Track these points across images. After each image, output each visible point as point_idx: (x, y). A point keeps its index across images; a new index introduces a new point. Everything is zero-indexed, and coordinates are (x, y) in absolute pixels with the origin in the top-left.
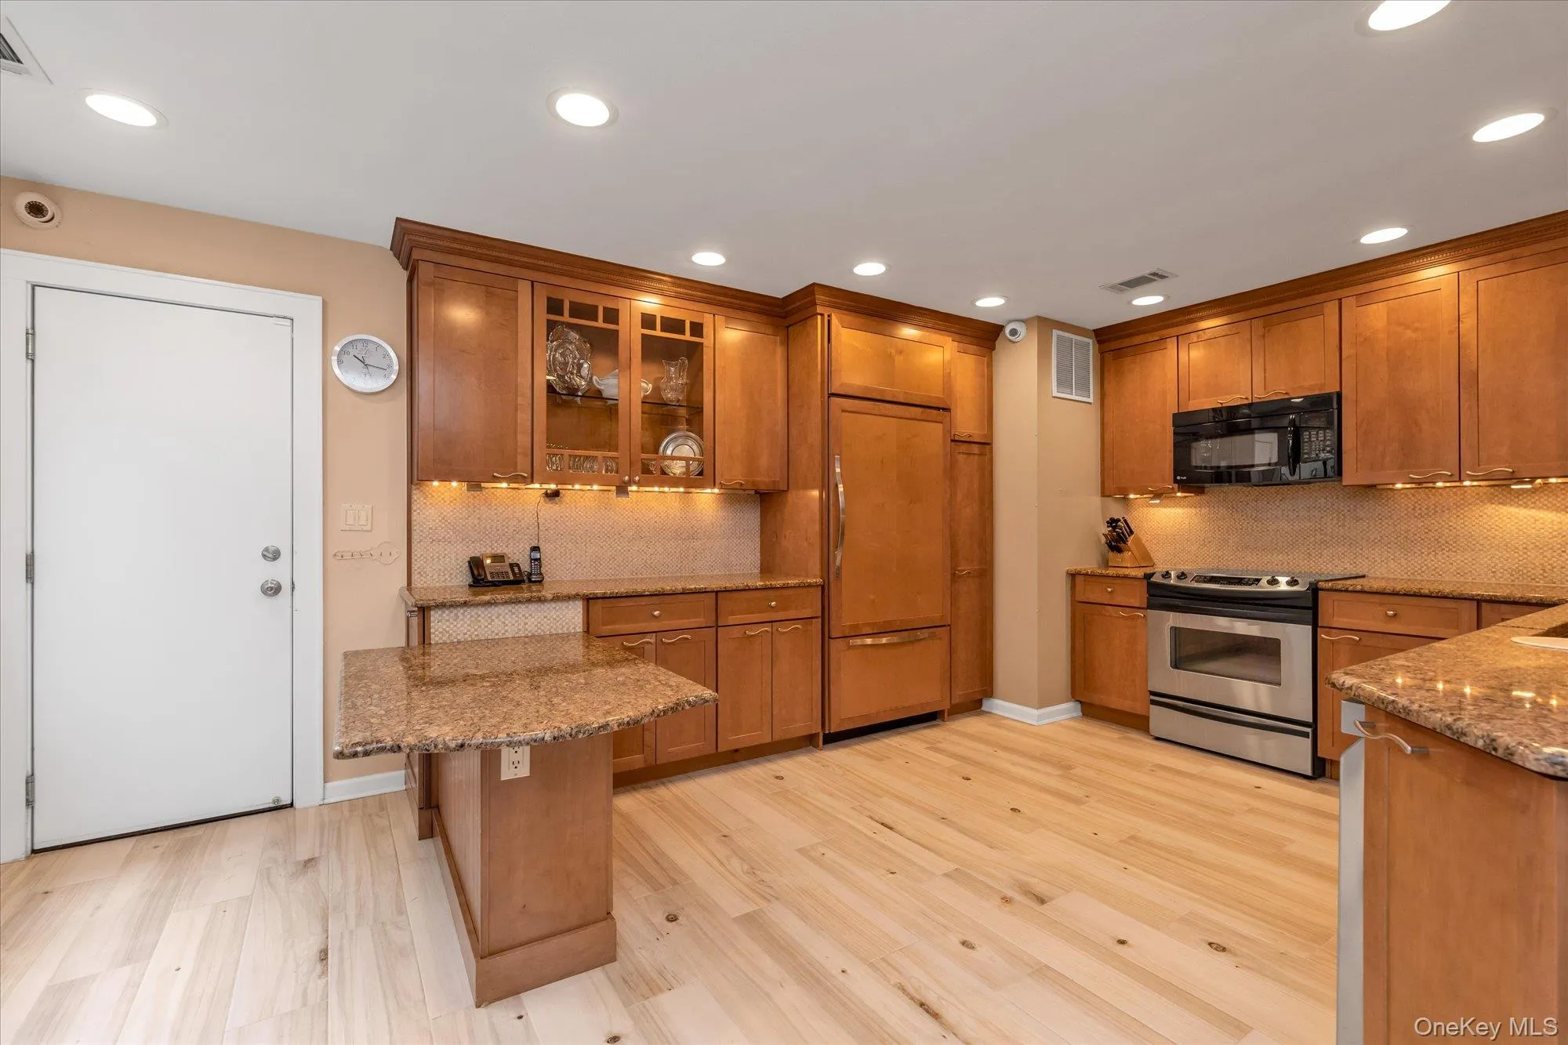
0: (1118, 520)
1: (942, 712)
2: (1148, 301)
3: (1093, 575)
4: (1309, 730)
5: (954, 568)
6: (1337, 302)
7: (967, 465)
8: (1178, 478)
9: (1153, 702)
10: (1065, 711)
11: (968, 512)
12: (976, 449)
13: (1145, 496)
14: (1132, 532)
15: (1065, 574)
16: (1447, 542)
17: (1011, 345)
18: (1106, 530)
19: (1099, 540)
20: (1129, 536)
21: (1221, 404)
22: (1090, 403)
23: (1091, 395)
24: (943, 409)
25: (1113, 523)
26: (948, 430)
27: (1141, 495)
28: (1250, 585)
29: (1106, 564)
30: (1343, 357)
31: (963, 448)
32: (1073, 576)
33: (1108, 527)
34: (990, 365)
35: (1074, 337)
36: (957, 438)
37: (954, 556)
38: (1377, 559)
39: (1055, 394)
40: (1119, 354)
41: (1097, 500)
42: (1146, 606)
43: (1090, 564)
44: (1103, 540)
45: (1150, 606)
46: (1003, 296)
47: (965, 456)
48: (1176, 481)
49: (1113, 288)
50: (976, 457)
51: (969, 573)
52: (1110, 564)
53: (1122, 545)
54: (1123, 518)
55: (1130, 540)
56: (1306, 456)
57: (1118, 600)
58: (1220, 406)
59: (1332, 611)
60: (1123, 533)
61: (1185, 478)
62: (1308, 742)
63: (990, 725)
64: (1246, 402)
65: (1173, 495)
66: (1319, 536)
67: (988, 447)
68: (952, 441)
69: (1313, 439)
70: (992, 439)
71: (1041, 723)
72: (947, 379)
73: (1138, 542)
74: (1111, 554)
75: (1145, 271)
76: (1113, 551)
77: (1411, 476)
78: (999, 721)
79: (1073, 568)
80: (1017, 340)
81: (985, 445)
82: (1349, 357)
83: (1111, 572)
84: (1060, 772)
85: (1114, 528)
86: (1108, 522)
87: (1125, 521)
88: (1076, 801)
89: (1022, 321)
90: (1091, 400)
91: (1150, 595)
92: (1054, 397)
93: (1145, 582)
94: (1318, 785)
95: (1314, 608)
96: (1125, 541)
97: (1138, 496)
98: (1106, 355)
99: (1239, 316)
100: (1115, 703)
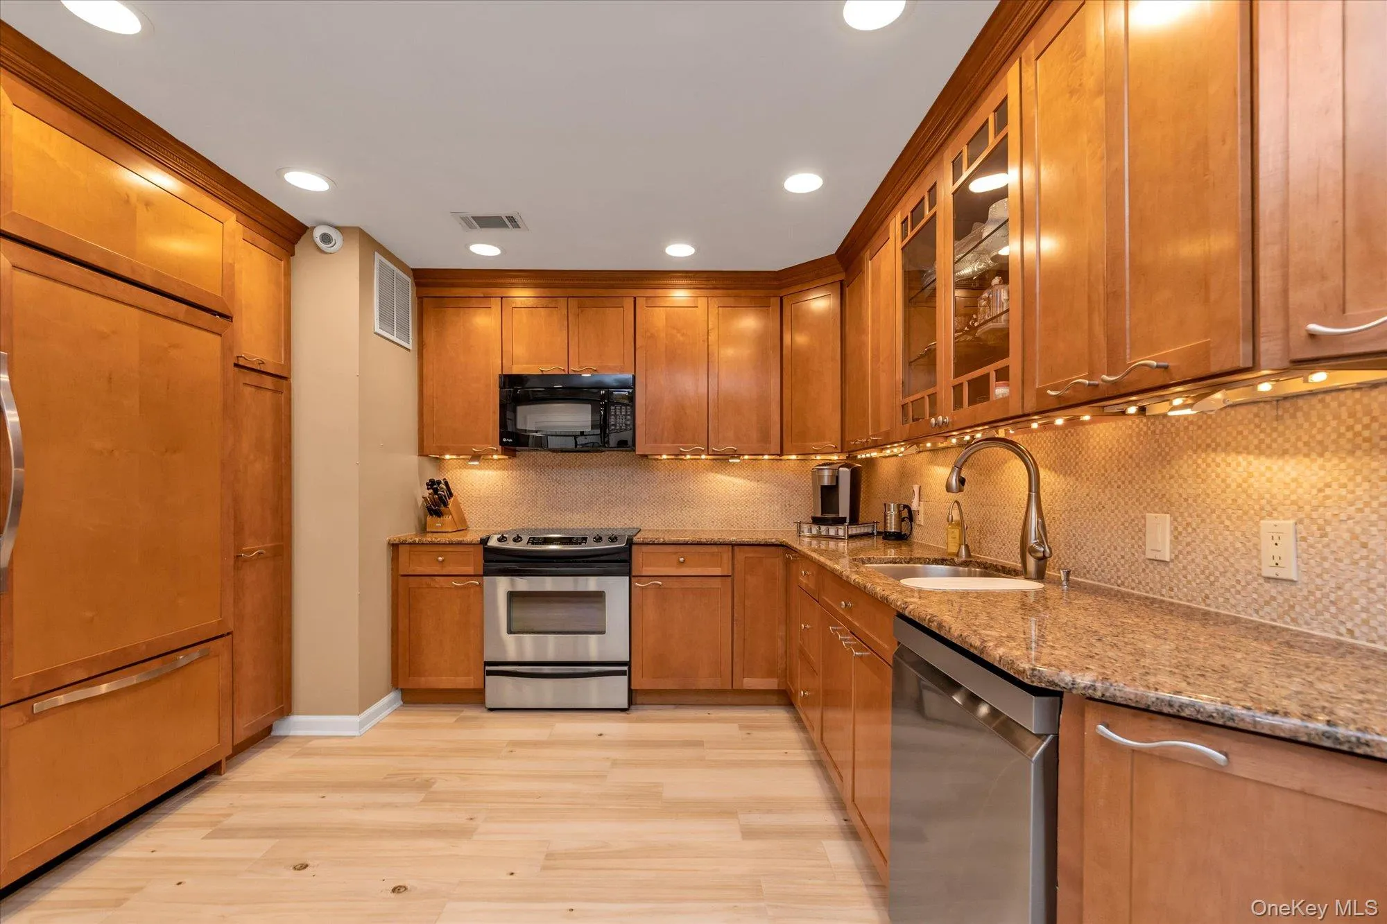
0: (439, 483)
1: (219, 763)
2: (485, 251)
3: (414, 544)
4: (626, 668)
5: (238, 548)
6: (633, 299)
7: (256, 403)
8: (504, 440)
9: (490, 673)
10: (387, 705)
11: (258, 468)
12: (268, 382)
13: (461, 457)
14: (451, 495)
15: (386, 543)
16: (688, 501)
17: (318, 253)
18: (427, 493)
19: (417, 503)
20: (449, 499)
21: (542, 371)
22: (409, 350)
23: (411, 343)
24: (221, 315)
25: (432, 484)
26: (227, 349)
27: (458, 455)
28: (580, 544)
29: (423, 529)
30: (637, 346)
31: (252, 378)
32: (395, 547)
33: (428, 489)
34: (288, 273)
35: (397, 271)
36: (241, 363)
37: (238, 531)
38: (646, 515)
39: (377, 330)
40: (441, 302)
41: (414, 459)
42: (482, 573)
43: (408, 532)
44: (420, 501)
45: (487, 573)
46: (329, 179)
47: (253, 389)
48: (502, 443)
49: (465, 219)
50: (269, 394)
51: (259, 554)
52: (428, 530)
53: (443, 508)
54: (444, 479)
55: (451, 502)
56: (613, 427)
57: (450, 569)
58: (541, 373)
59: (642, 562)
60: (445, 496)
61: (511, 440)
62: (625, 678)
63: (295, 755)
64: (563, 373)
65: (490, 457)
66: (607, 498)
67: (284, 382)
68: (236, 365)
69: (617, 413)
70: (289, 370)
71: (363, 730)
72: (228, 274)
73: (457, 505)
74: (429, 518)
75: (503, 212)
76: (431, 515)
77: (681, 449)
78: (306, 747)
79: (396, 536)
80: (329, 250)
81: (281, 378)
82: (641, 347)
83: (429, 538)
84: (422, 796)
85: (436, 491)
86: (427, 484)
87: (446, 484)
88: (463, 832)
89: (337, 228)
90: (409, 346)
91: (485, 561)
92: (375, 333)
93: (482, 547)
94: (634, 714)
95: (628, 561)
96: (446, 505)
97: (454, 457)
98: (425, 300)
99: (558, 292)
100: (446, 682)
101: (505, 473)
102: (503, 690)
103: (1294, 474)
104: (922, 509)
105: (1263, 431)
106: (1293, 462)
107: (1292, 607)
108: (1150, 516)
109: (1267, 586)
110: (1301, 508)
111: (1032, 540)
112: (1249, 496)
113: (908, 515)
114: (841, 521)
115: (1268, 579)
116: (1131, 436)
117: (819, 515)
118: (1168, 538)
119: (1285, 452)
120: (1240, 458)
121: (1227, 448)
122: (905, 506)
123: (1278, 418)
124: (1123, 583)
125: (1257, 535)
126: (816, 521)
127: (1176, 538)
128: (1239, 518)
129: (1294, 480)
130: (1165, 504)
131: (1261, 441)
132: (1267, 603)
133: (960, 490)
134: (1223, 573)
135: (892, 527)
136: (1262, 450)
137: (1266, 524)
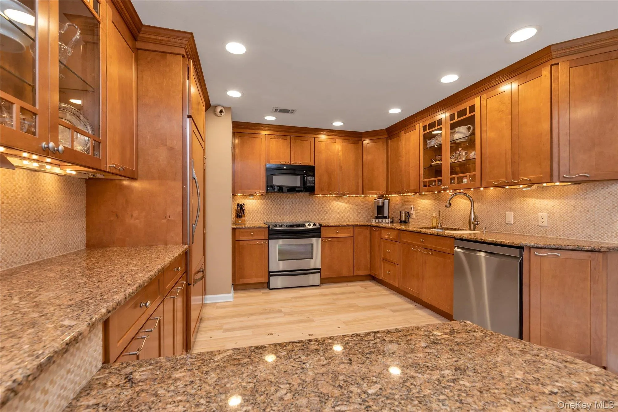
3: (242, 228)
4: (319, 270)
6: (313, 138)
8: (267, 189)
9: (272, 276)
13: (245, 195)
21: (281, 163)
24: (204, 142)
26: (203, 154)
28: (303, 227)
30: (315, 155)
32: (233, 230)
40: (242, 135)
42: (268, 239)
45: (270, 238)
49: (276, 110)
52: (236, 223)
56: (308, 185)
57: (256, 237)
61: (271, 189)
62: (319, 274)
64: (289, 164)
68: (203, 160)
69: (310, 179)
72: (203, 125)
74: (237, 219)
76: (238, 217)
80: (221, 116)
91: (269, 234)
93: (268, 229)
94: (322, 287)
95: (318, 233)
97: (242, 195)
98: (236, 134)
99: (287, 134)
100: (254, 280)
101: (259, 201)
102: (276, 282)
103: (546, 203)
104: (414, 213)
105: (539, 193)
106: (546, 200)
107: (546, 232)
108: (507, 213)
109: (540, 228)
110: (548, 210)
111: (472, 221)
112: (535, 208)
113: (408, 215)
114: (385, 218)
115: (540, 226)
116: (500, 193)
117: (377, 215)
118: (512, 218)
119: (544, 198)
120: (533, 199)
121: (529, 197)
122: (407, 212)
123: (543, 191)
124: (498, 230)
125: (537, 217)
126: (377, 218)
127: (515, 218)
128: (533, 213)
129: (547, 204)
130: (511, 210)
131: (538, 196)
132: (540, 231)
133: (450, 207)
134: (528, 226)
135: (403, 219)
136: (538, 197)
137: (540, 214)
